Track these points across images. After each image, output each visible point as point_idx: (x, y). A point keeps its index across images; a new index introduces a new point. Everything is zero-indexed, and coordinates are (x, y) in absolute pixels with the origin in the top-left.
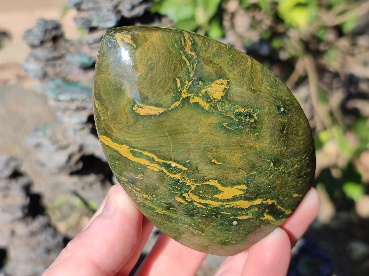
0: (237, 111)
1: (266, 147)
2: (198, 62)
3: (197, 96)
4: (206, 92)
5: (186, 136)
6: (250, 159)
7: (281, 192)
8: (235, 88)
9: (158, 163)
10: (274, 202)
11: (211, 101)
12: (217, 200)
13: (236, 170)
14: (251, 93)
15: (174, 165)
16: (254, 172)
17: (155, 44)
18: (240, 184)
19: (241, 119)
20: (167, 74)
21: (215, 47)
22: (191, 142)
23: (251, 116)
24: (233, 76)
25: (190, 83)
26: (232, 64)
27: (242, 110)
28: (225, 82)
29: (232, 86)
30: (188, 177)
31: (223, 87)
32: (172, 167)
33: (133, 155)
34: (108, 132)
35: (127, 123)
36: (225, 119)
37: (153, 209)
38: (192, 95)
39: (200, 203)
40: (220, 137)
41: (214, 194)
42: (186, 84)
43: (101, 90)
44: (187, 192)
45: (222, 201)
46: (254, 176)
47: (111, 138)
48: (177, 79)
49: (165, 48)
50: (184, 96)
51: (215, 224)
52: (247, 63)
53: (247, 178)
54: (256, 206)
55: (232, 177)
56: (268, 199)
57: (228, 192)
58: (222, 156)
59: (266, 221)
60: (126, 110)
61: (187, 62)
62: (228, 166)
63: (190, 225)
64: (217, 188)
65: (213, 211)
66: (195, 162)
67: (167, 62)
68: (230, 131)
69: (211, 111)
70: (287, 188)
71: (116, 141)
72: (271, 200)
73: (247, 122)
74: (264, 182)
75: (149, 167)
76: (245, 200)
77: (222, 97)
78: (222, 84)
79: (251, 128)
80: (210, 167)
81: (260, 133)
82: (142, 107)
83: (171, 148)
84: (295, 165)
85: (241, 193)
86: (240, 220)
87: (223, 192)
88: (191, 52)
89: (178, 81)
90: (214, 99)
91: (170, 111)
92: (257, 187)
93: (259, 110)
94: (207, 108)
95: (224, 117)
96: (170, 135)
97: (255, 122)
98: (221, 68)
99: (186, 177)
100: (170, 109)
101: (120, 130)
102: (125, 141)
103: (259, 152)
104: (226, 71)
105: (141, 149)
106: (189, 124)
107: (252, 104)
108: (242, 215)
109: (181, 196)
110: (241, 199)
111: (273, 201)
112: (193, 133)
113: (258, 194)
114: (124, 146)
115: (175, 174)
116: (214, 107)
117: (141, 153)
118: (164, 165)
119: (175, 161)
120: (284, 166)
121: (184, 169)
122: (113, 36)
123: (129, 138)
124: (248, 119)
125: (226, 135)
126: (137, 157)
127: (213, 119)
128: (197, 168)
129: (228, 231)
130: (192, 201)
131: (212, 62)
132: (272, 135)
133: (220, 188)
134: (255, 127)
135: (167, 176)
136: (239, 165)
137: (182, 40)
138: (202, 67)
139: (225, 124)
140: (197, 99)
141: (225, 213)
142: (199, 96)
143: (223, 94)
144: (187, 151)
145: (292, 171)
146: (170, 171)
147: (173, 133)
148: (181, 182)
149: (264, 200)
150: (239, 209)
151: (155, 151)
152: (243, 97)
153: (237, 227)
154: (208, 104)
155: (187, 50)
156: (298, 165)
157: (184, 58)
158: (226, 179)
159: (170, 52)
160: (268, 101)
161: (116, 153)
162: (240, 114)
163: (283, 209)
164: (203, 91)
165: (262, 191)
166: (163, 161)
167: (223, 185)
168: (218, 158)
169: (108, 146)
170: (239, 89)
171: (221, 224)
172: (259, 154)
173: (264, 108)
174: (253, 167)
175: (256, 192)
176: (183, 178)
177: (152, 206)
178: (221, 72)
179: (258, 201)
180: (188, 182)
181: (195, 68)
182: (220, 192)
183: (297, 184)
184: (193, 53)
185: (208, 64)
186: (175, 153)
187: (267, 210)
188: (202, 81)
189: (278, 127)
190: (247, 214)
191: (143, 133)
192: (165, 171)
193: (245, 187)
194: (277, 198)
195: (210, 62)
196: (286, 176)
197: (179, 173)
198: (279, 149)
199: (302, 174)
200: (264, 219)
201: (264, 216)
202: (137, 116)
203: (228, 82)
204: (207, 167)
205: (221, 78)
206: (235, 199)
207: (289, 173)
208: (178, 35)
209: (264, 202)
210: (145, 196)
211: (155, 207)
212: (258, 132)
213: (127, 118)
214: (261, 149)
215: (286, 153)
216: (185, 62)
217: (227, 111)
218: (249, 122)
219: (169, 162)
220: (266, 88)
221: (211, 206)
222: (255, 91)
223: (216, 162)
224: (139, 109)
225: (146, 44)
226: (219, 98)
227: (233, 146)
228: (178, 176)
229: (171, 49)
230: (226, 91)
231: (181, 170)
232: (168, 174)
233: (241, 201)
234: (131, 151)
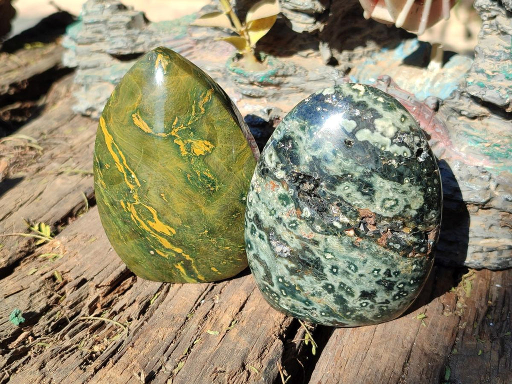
0: (206, 173)
1: (210, 216)
2: (202, 118)
3: (182, 140)
4: (191, 143)
5: (155, 162)
6: (191, 214)
7: (202, 258)
8: (215, 156)
9: (124, 166)
10: (191, 261)
11: (190, 152)
12: (148, 226)
13: (174, 214)
14: (226, 169)
15: (133, 176)
16: (188, 227)
17: (180, 82)
18: (172, 227)
19: (204, 182)
20: (172, 109)
21: (225, 117)
22: (155, 170)
23: (213, 185)
24: (221, 147)
25: (184, 128)
26: (227, 138)
27: (210, 176)
28: (211, 147)
29: (214, 154)
30: (138, 192)
31: (207, 149)
32: (131, 177)
33: (112, 147)
34: (108, 118)
35: (123, 122)
36: (191, 172)
37: (103, 197)
38: (179, 137)
39: (135, 218)
40: (179, 182)
41: (148, 219)
42: (180, 126)
43: (122, 85)
44: (131, 203)
45: (151, 229)
46: (187, 229)
47: (106, 123)
48: (176, 118)
49: (185, 90)
50: (173, 134)
51: (137, 242)
52: (240, 145)
53: (179, 226)
54: (175, 252)
55: (169, 217)
56: (188, 254)
57: (159, 226)
58: (171, 197)
59: (177, 270)
60: (128, 112)
61: (194, 112)
62: (171, 207)
63: (120, 228)
64: (153, 217)
65: (141, 231)
66: (149, 186)
67: (178, 100)
68: (190, 184)
69: (185, 158)
70: (209, 259)
71: (108, 128)
72: (190, 257)
73: (207, 187)
74: (191, 239)
75: (117, 164)
76: (169, 242)
77: (201, 155)
78: (208, 146)
79: (208, 193)
80: (158, 198)
81: (212, 202)
82: (138, 118)
83: (139, 163)
84: (227, 246)
85: (169, 234)
86: (157, 253)
87: (155, 222)
88: (203, 107)
89: (176, 120)
90: (194, 152)
91: (155, 136)
92: (184, 239)
93: (223, 185)
94: (183, 154)
95: (192, 170)
96: (144, 153)
97: (214, 191)
98: (216, 134)
99: (136, 191)
100: (156, 135)
101: (115, 122)
102: (113, 133)
103: (202, 215)
104: (219, 140)
105: (119, 148)
106: (162, 156)
107: (220, 177)
108: (161, 251)
109: (125, 202)
110: (166, 238)
111: (191, 259)
112: (161, 165)
113: (181, 245)
114: (110, 136)
115: (131, 183)
116: (189, 157)
117: (118, 150)
118: (127, 170)
119: (136, 174)
120: (217, 240)
121: (139, 184)
122: (157, 54)
123: (117, 133)
124: (209, 186)
125: (184, 185)
126: (113, 151)
127: (183, 166)
128: (148, 191)
129: (145, 255)
130: (131, 212)
131: (212, 125)
132: (221, 211)
133: (156, 218)
134: (211, 194)
135: (125, 180)
136: (179, 213)
137: (203, 94)
138: (201, 123)
139: (188, 176)
140: (180, 143)
141: (149, 239)
142: (183, 142)
143: (203, 154)
144: (148, 174)
145: (222, 249)
146: (128, 179)
147: (147, 154)
148: (131, 192)
149: (183, 253)
150: (161, 245)
151: (127, 156)
152: (217, 167)
153: (152, 257)
154: (186, 153)
155: (201, 104)
156: (229, 249)
157: (193, 107)
158: (164, 215)
159: (187, 96)
160: (236, 185)
161: (103, 137)
162: (206, 177)
163: (197, 272)
164: (190, 141)
165: (186, 245)
166: (128, 167)
167: (159, 218)
168: (168, 196)
169: (101, 128)
170: (218, 160)
171: (141, 245)
172: (201, 216)
173: (228, 187)
174: (190, 222)
175: (181, 241)
176: (134, 191)
177: (103, 194)
178: (213, 137)
179: (179, 250)
180: (136, 197)
181: (195, 120)
182: (153, 221)
183: (220, 262)
184: (203, 109)
185: (208, 125)
186: (139, 168)
187: (182, 262)
188: (194, 133)
189: (230, 209)
190: (165, 253)
191: (127, 137)
192: (125, 176)
193: (174, 232)
194: (196, 259)
195: (211, 124)
196: (214, 248)
197: (133, 185)
198: (220, 225)
199: (230, 258)
200: (176, 267)
201: (178, 265)
202: (131, 122)
203: (214, 149)
204: (155, 196)
205: (210, 141)
206: (162, 235)
207: (218, 248)
208: (203, 88)
209: (183, 255)
210: (103, 182)
211: (105, 196)
212: (211, 200)
213: (125, 118)
214: (205, 214)
215: (224, 232)
216: (192, 110)
217: (197, 167)
218: (209, 188)
219: (132, 172)
220: (242, 174)
221: (142, 227)
222: (230, 170)
223: (164, 197)
224: (137, 118)
225: (174, 77)
226: (198, 155)
227: (184, 196)
228: (131, 187)
229: (189, 94)
230: (207, 154)
231: (135, 184)
232: (126, 179)
233: (166, 240)
234: (112, 143)
